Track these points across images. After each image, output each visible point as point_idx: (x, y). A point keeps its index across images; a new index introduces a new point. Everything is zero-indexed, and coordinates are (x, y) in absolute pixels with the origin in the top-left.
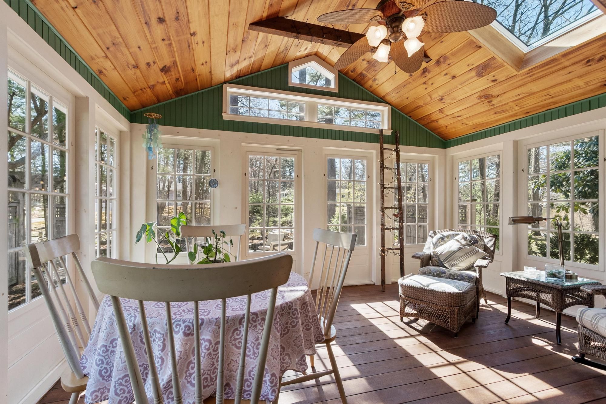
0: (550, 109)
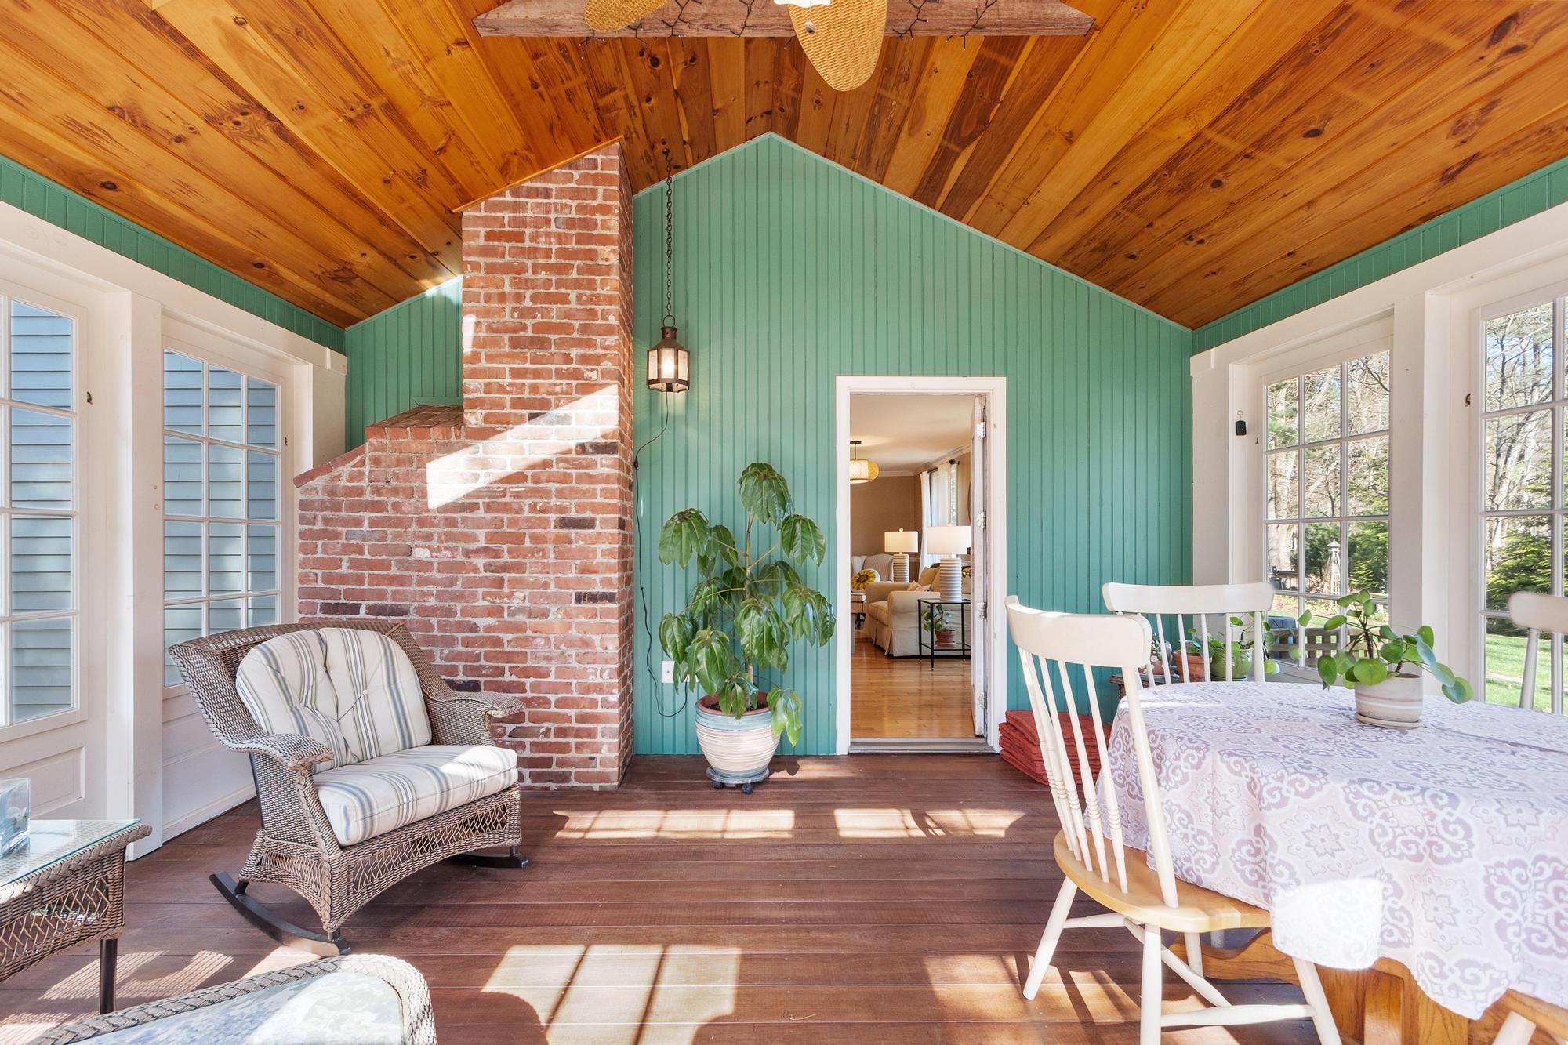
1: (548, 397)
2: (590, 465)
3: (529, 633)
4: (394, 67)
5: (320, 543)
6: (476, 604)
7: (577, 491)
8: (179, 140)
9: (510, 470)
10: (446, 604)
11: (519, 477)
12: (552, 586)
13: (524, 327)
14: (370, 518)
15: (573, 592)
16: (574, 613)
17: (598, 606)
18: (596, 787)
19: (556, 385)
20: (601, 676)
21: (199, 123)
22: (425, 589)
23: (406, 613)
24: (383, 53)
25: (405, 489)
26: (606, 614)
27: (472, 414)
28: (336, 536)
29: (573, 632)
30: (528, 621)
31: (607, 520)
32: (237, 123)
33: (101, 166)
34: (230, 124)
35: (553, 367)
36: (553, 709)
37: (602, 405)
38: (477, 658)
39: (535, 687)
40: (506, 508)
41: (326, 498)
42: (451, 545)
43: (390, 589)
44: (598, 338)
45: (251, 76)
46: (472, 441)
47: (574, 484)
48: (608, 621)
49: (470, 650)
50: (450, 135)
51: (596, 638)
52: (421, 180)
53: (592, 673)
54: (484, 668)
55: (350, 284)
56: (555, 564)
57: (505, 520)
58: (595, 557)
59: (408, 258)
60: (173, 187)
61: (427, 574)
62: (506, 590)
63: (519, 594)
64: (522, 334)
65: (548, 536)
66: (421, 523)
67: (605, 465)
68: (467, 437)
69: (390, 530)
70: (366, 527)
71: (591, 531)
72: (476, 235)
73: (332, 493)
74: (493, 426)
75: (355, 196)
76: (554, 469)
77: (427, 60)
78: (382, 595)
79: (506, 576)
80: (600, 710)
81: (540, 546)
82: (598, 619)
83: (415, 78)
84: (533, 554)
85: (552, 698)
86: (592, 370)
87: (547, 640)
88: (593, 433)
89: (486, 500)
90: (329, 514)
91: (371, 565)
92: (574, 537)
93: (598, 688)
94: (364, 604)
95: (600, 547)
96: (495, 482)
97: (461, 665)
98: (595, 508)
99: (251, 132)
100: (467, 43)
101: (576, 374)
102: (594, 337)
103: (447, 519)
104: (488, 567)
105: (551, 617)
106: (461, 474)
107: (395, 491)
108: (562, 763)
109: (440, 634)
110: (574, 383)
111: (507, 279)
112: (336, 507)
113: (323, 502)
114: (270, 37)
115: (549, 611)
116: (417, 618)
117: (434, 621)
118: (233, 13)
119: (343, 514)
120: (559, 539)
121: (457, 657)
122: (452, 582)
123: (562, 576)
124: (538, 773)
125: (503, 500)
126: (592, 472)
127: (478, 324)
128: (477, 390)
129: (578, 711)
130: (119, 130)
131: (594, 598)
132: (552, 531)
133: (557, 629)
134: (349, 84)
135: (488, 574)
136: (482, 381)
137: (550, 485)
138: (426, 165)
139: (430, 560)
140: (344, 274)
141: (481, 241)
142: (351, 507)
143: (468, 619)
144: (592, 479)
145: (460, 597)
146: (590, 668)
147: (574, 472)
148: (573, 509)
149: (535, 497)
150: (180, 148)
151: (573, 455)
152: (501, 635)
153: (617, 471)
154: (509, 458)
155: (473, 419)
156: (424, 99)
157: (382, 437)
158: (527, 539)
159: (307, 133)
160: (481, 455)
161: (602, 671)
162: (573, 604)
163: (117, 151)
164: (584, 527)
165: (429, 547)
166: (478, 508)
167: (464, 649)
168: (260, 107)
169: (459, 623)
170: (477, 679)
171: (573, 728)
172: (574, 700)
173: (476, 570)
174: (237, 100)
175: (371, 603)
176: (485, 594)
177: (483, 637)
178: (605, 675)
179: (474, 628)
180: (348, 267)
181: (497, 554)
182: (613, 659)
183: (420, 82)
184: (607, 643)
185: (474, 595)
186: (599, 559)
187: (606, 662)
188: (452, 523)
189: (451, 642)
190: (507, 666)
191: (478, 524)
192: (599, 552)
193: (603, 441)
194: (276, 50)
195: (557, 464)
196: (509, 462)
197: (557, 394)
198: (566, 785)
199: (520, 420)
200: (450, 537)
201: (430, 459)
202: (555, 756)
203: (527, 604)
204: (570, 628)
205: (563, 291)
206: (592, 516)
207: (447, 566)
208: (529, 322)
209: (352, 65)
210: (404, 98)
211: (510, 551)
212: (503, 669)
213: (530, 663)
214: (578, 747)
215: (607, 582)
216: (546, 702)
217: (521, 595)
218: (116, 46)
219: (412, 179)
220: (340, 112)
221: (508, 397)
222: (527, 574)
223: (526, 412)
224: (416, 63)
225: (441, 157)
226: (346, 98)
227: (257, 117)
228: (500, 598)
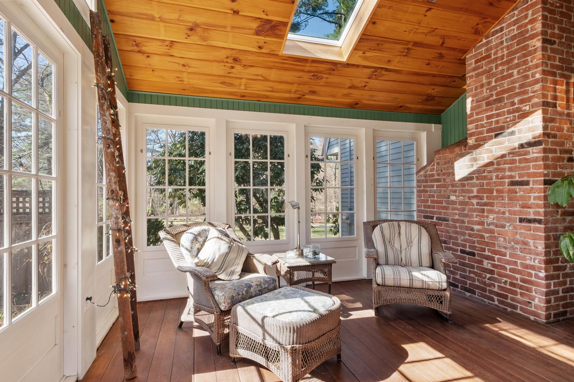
0: (259, 101)
1: (503, 124)
2: (527, 153)
3: (496, 234)
4: (410, 33)
5: (422, 194)
6: (473, 219)
7: (519, 167)
8: (365, 86)
9: (486, 161)
10: (462, 218)
11: (491, 164)
12: (507, 213)
13: (492, 95)
14: (436, 185)
15: (518, 217)
16: (518, 227)
17: (532, 225)
18: (532, 318)
19: (507, 118)
20: (534, 262)
21: (367, 80)
22: (454, 212)
23: (448, 221)
24: (404, 32)
25: (447, 173)
26: (536, 229)
27: (470, 139)
28: (427, 191)
29: (518, 237)
30: (495, 229)
31: (537, 181)
32: (375, 75)
33: (353, 101)
34: (374, 76)
35: (506, 110)
36: (508, 272)
37: (532, 122)
38: (474, 242)
39: (499, 260)
40: (485, 178)
41: (424, 178)
42: (464, 194)
43: (443, 211)
44: (529, 88)
45: (373, 63)
46: (471, 151)
47: (518, 164)
48: (538, 233)
49: (471, 238)
50: (443, 37)
51: (531, 242)
52: (441, 56)
53: (529, 259)
54: (476, 247)
55: (434, 100)
56: (508, 204)
57: (485, 183)
58: (530, 200)
59: (453, 83)
60: (369, 97)
61: (455, 206)
62: (486, 214)
63: (491, 216)
64: (491, 99)
65: (505, 190)
66: (453, 186)
67: (535, 152)
68: (469, 149)
69: (442, 189)
70: (435, 188)
71: (527, 187)
72: (471, 64)
73: (425, 176)
74: (479, 143)
75: (420, 74)
76: (507, 158)
77: (419, 23)
78: (440, 213)
79: (485, 208)
80: (533, 279)
81: (501, 195)
82: (532, 232)
83: (418, 31)
84: (497, 198)
85: (508, 267)
86: (526, 105)
87: (505, 239)
88: (527, 137)
89: (477, 175)
90: (425, 184)
91: (437, 202)
92: (518, 190)
93: (533, 268)
94: (435, 216)
95: (532, 195)
96: (480, 167)
97: (468, 244)
98: (529, 175)
99: (380, 75)
100: (430, 8)
101: (518, 110)
102: (527, 88)
103: (462, 184)
104: (478, 204)
105: (507, 228)
106: (467, 165)
107: (444, 174)
108: (513, 299)
109: (459, 230)
110: (517, 114)
111: (484, 77)
112: (426, 181)
113: (423, 180)
114: (372, 51)
115: (506, 225)
116: (452, 223)
117: (458, 225)
118: (361, 52)
119: (429, 184)
120: (510, 191)
121: (466, 240)
122: (464, 210)
123: (512, 209)
124: (501, 300)
125: (484, 174)
126: (527, 157)
127: (472, 101)
128: (472, 129)
129: (521, 276)
130: (352, 91)
131: (529, 221)
132: (507, 187)
133: (510, 235)
134: (399, 47)
135: (478, 207)
136: (474, 125)
137: (505, 165)
138: (439, 51)
139: (456, 200)
140: (430, 98)
141: (473, 65)
142: (431, 181)
143: (470, 225)
144: (527, 161)
145: (467, 216)
146: (528, 256)
147: (517, 158)
148: (517, 176)
149: (498, 172)
150: (366, 88)
151: (517, 150)
152: (484, 234)
153: (542, 155)
154: (485, 156)
155: (471, 141)
156: (426, 34)
157: (440, 154)
158: (495, 192)
159: (395, 66)
160: (474, 156)
161: (535, 259)
162: (518, 223)
163: (354, 96)
164: (523, 185)
165: (455, 195)
166: (474, 179)
167: (469, 238)
168: (379, 68)
169: (467, 227)
170: (474, 251)
171: (519, 284)
172: (519, 270)
173: (473, 205)
174: (373, 70)
175: (437, 216)
176: (477, 215)
177: (476, 234)
178: (537, 261)
179: (472, 230)
180: (430, 95)
181: (481, 198)
182: (541, 254)
183: (421, 30)
184: (537, 245)
185: (472, 216)
186: (532, 201)
187: (537, 254)
188: (463, 185)
189: (464, 234)
190: (487, 248)
191: (474, 185)
192: (532, 198)
193: (534, 140)
194: (375, 53)
195: (509, 155)
196: (486, 157)
197: (508, 122)
198: (515, 311)
199: (491, 138)
200: (463, 191)
201: (455, 161)
202: (510, 295)
203: (495, 221)
204: (516, 235)
205: (510, 72)
206: (528, 179)
207: (462, 203)
208: (494, 93)
209: (397, 42)
210: (419, 38)
211: (487, 197)
212: (485, 249)
213: (496, 248)
214: (522, 294)
215: (537, 213)
216: (505, 269)
217: (492, 217)
218: (344, 75)
219: (437, 58)
220: (400, 55)
221: (485, 129)
222: (495, 208)
223: (493, 134)
224: (416, 27)
225: (444, 45)
226: (400, 51)
227: (379, 71)
228: (483, 217)
